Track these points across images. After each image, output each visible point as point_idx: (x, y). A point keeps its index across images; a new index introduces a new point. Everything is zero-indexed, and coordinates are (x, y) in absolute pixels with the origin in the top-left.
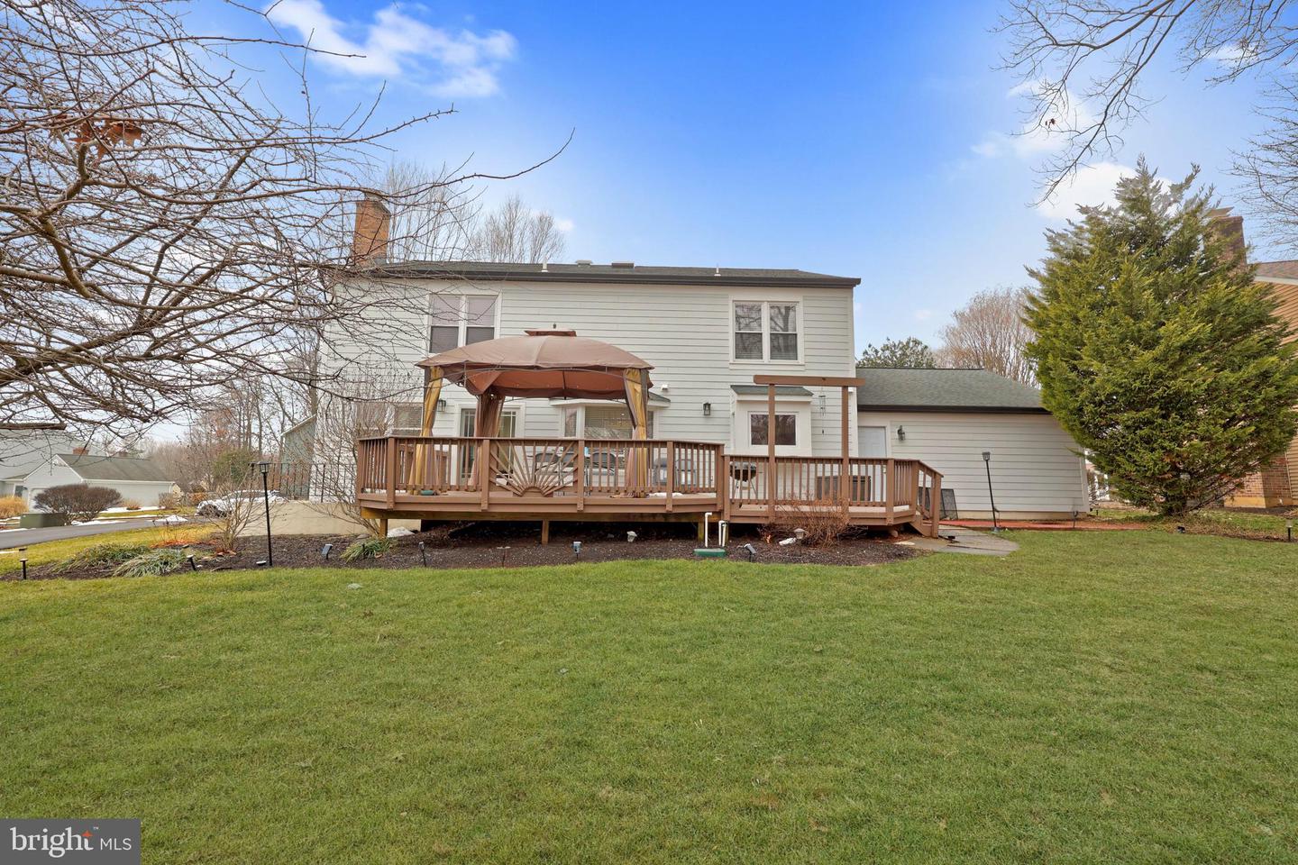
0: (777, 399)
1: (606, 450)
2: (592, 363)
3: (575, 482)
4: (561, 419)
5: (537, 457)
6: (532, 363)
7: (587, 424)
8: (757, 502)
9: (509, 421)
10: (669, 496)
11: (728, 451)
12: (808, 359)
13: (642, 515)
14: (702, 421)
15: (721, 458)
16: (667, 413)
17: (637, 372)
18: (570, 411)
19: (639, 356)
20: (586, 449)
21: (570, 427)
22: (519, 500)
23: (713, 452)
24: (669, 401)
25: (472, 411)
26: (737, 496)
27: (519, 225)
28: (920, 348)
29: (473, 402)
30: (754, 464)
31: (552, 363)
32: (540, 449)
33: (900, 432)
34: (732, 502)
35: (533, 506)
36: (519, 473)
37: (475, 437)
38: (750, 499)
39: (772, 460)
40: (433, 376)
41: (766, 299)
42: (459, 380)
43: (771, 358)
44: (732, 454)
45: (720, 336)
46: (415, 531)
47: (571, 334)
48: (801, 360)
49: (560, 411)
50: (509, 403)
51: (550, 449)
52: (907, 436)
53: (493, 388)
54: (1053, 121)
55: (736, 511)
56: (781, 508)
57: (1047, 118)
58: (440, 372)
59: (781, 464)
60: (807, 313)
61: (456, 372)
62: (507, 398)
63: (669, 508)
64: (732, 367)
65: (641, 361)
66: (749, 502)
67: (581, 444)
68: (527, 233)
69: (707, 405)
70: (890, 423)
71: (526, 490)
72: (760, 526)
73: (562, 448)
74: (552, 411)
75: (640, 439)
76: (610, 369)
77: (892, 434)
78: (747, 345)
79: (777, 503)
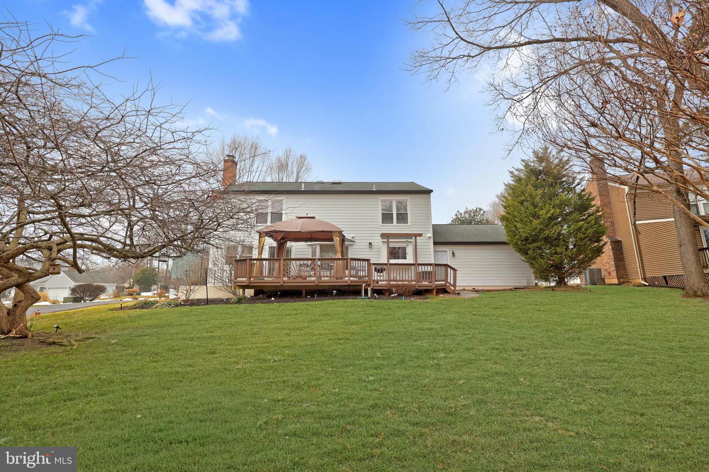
0: (390, 240)
1: (327, 262)
2: (320, 230)
3: (315, 274)
4: (310, 250)
5: (301, 265)
6: (298, 230)
7: (321, 251)
8: (383, 281)
9: (289, 251)
10: (349, 279)
11: (372, 262)
12: (413, 223)
13: (340, 285)
14: (368, 250)
15: (369, 264)
16: (354, 247)
17: (337, 233)
18: (314, 247)
19: (339, 226)
20: (319, 262)
21: (314, 253)
22: (294, 281)
23: (366, 262)
24: (355, 242)
25: (274, 247)
26: (376, 279)
27: (291, 160)
28: (482, 212)
29: (275, 244)
30: (382, 266)
31: (306, 230)
32: (302, 262)
33: (453, 253)
34: (374, 281)
35: (299, 283)
36: (294, 270)
37: (275, 258)
38: (381, 279)
39: (388, 265)
40: (262, 236)
41: (394, 199)
42: (271, 236)
43: (397, 223)
44: (373, 262)
45: (375, 215)
46: (252, 296)
47: (313, 218)
48: (409, 224)
49: (309, 247)
50: (289, 244)
51: (305, 262)
52: (456, 254)
53: (282, 238)
54: (503, 129)
55: (376, 284)
56: (391, 283)
57: (501, 128)
58: (264, 234)
59: (392, 266)
60: (411, 203)
61: (270, 234)
62: (288, 242)
63: (349, 283)
64: (380, 227)
65: (339, 228)
66: (381, 281)
67: (317, 260)
68: (295, 163)
69: (370, 244)
70: (449, 249)
71: (297, 277)
72: (384, 290)
73: (310, 262)
74: (307, 247)
75: (339, 258)
76: (327, 232)
77: (449, 254)
78: (387, 218)
79: (390, 281)
